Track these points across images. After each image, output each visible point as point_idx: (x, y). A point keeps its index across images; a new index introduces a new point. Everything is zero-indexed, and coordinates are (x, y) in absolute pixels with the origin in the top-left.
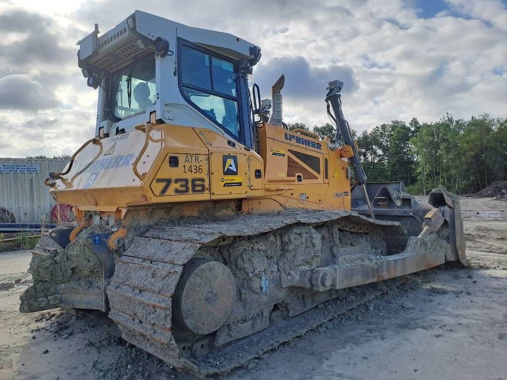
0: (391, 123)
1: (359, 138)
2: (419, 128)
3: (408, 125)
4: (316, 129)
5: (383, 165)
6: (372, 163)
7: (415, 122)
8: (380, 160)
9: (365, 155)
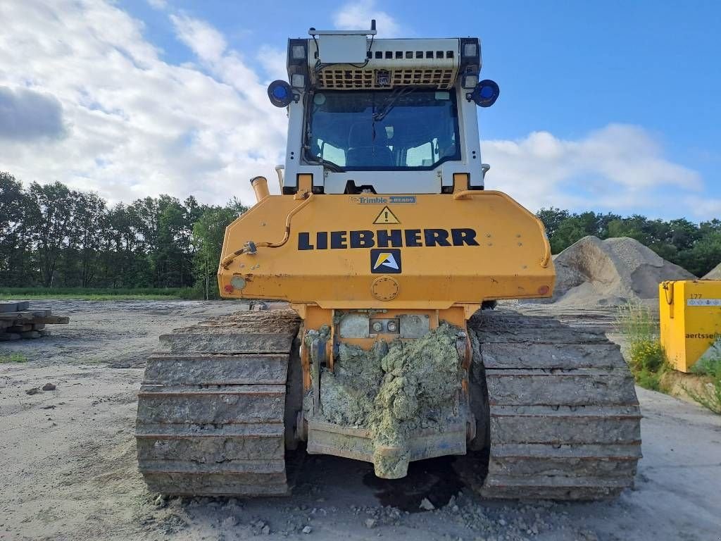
0: (159, 198)
1: (110, 213)
2: (198, 209)
3: (183, 205)
4: (36, 187)
5: (144, 255)
6: (128, 252)
7: (192, 202)
8: (139, 249)
9: (117, 239)
